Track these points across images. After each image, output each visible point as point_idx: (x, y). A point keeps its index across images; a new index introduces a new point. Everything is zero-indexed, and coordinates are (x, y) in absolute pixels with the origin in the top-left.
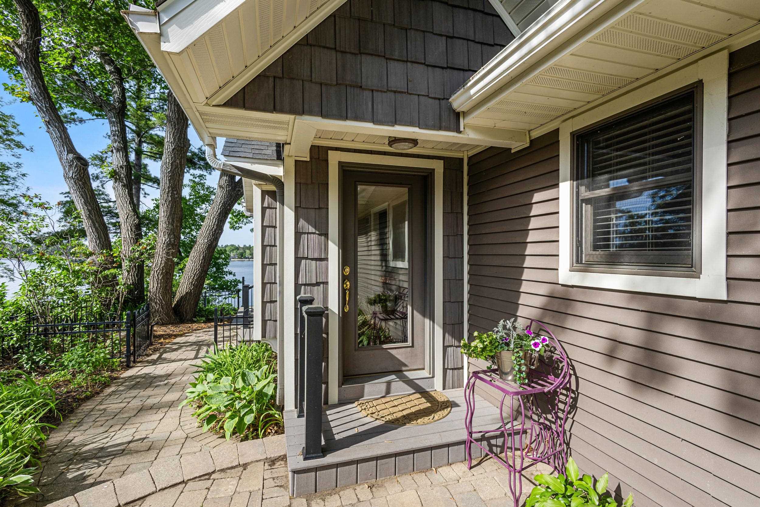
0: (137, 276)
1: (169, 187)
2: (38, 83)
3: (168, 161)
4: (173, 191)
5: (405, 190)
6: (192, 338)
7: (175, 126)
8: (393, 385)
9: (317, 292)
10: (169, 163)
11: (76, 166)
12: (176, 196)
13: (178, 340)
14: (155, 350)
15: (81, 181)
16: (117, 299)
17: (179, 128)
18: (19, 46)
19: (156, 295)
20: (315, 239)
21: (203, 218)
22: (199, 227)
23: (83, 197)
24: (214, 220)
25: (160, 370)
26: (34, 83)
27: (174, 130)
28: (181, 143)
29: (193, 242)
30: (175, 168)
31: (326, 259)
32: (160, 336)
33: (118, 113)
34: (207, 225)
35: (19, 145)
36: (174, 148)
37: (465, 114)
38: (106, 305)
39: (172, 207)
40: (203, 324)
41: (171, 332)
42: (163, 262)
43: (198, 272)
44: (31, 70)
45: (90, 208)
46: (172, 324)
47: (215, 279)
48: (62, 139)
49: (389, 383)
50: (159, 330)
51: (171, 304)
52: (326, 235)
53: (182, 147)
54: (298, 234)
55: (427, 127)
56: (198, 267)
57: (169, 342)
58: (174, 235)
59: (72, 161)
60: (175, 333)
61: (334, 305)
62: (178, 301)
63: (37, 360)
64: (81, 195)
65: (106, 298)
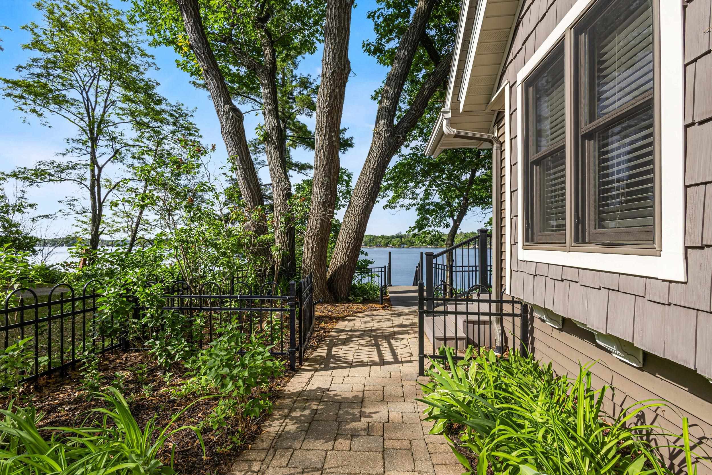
0: (289, 246)
1: (326, 127)
2: (197, 28)
3: (326, 91)
4: (330, 132)
6: (358, 324)
7: (335, 39)
10: (327, 93)
11: (232, 118)
12: (334, 139)
13: (342, 325)
14: (320, 340)
15: (236, 135)
16: (273, 268)
17: (339, 42)
19: (310, 267)
23: (239, 155)
24: (371, 176)
26: (194, 28)
27: (334, 45)
28: (341, 65)
30: (334, 100)
32: (320, 318)
33: (270, 74)
36: (334, 71)
38: (261, 275)
39: (329, 154)
40: (361, 306)
41: (330, 314)
42: (318, 225)
43: (353, 241)
44: (191, 13)
45: (245, 167)
46: (329, 302)
48: (219, 89)
51: (326, 277)
53: (342, 70)
56: (353, 234)
57: (332, 329)
58: (331, 191)
59: (229, 112)
60: (334, 315)
62: (331, 275)
63: (173, 352)
64: (237, 152)
65: (261, 267)
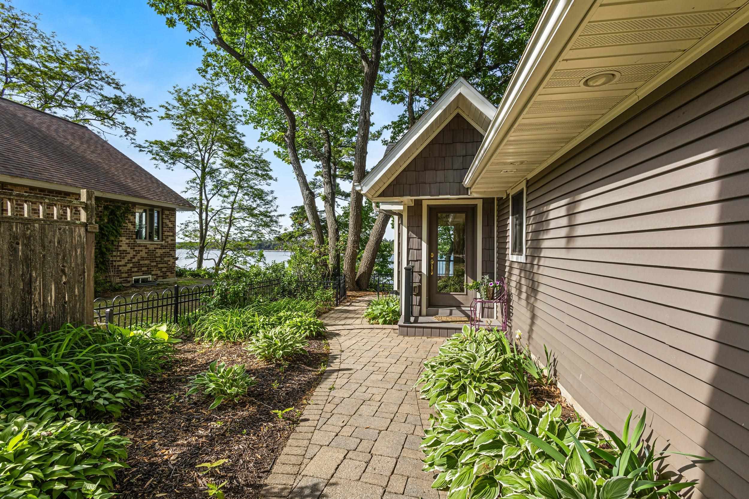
0: (337, 261)
5: (463, 215)
6: (367, 298)
8: (453, 311)
9: (417, 264)
11: (309, 197)
13: (359, 298)
14: (348, 302)
15: (311, 205)
18: (287, 137)
19: (347, 272)
20: (416, 240)
21: (374, 220)
22: (371, 227)
24: (381, 221)
25: (351, 308)
26: (293, 155)
29: (368, 238)
31: (421, 249)
32: (349, 296)
33: (327, 160)
34: (376, 226)
35: (271, 178)
37: (470, 188)
40: (372, 293)
41: (355, 295)
42: (351, 252)
43: (369, 261)
46: (356, 291)
47: (383, 267)
48: (304, 183)
49: (451, 311)
50: (349, 293)
51: (355, 278)
52: (421, 239)
54: (409, 239)
55: (453, 195)
56: (370, 256)
57: (354, 299)
58: (357, 234)
59: (308, 194)
60: (357, 295)
61: (424, 270)
62: (359, 277)
64: (312, 213)
